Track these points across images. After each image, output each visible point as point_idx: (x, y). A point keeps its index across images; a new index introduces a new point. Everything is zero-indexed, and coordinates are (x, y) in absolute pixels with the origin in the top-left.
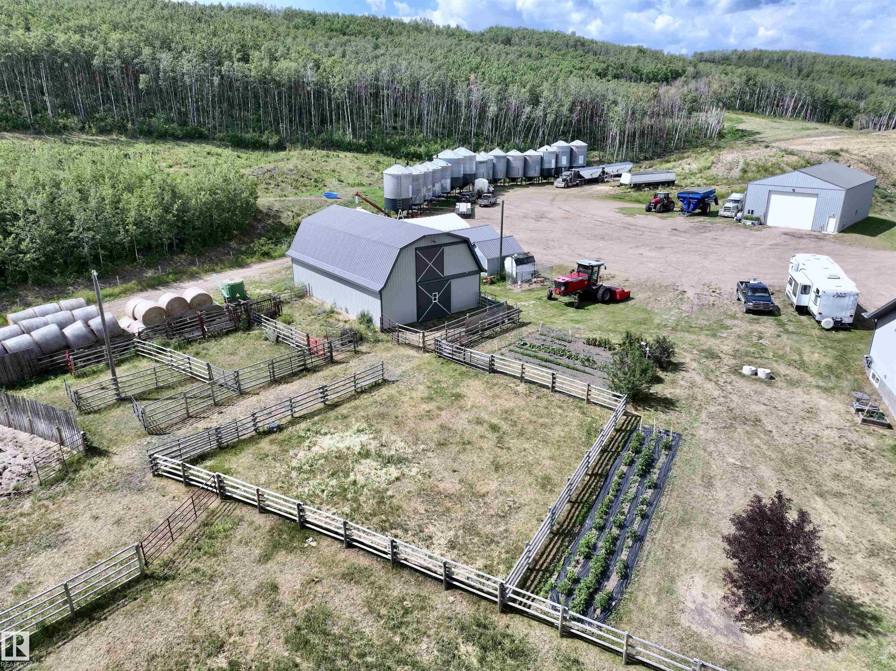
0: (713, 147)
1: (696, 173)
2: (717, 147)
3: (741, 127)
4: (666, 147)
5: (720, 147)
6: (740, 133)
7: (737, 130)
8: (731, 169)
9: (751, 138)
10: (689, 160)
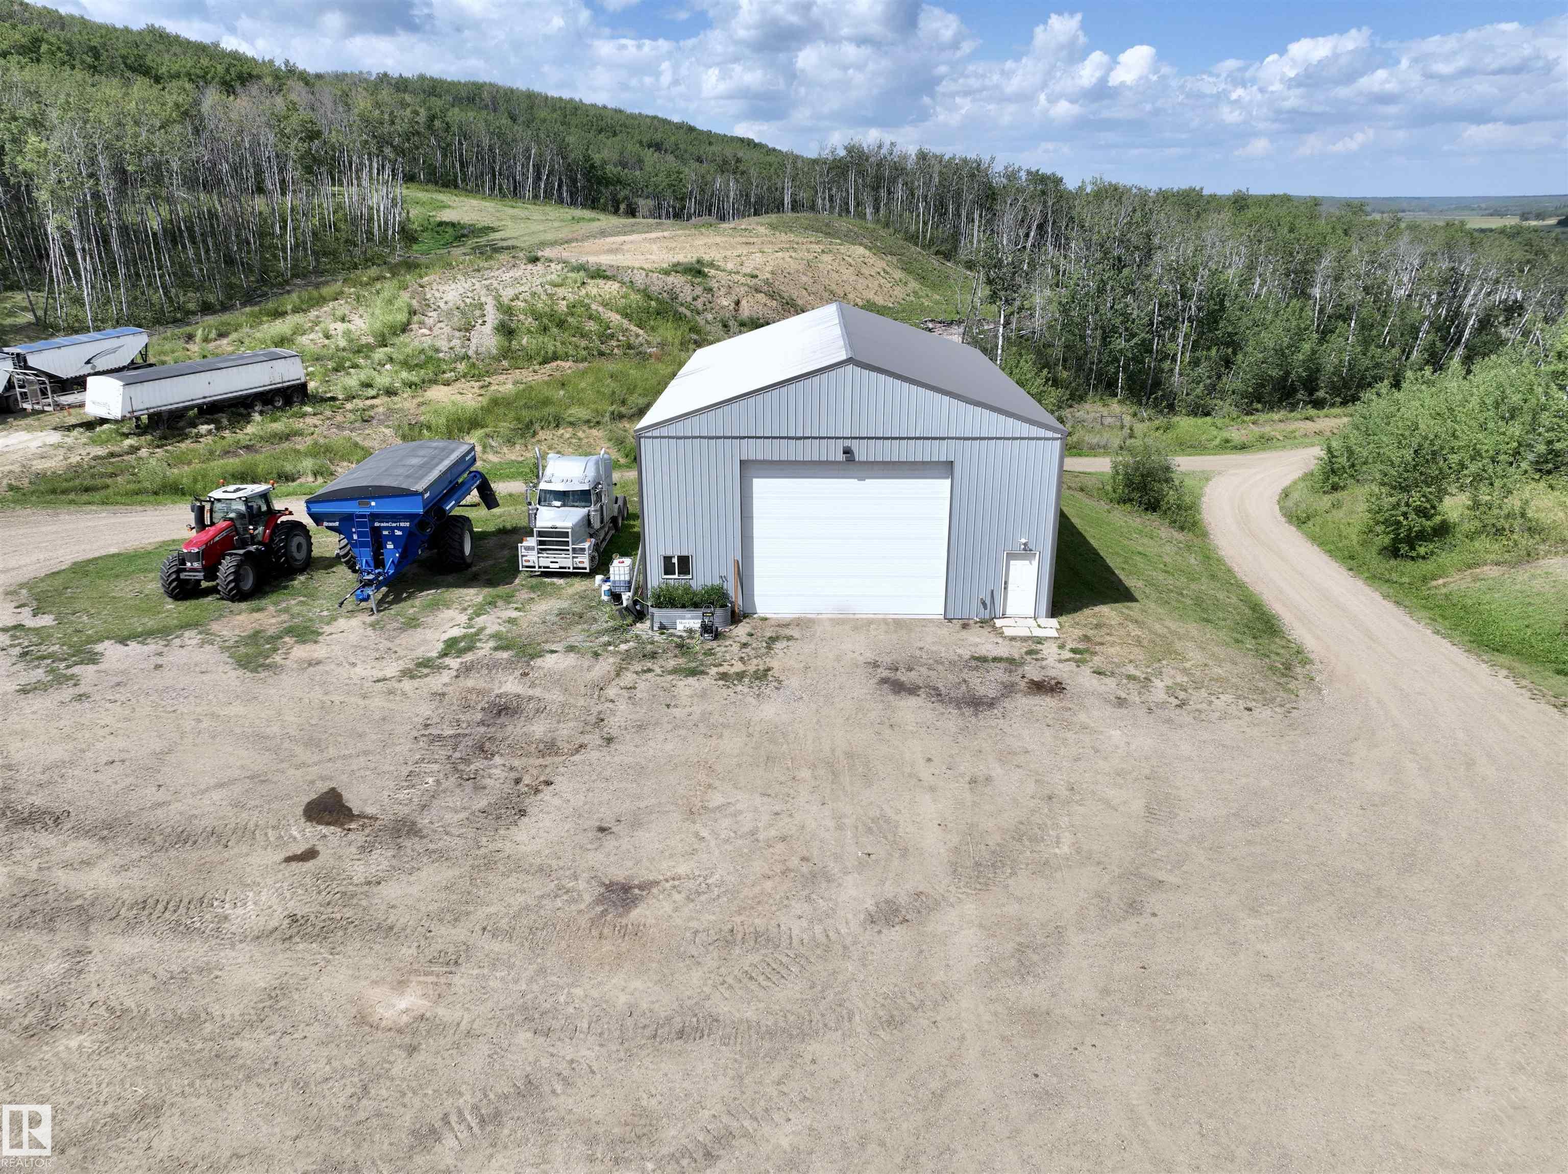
0: (396, 265)
1: (370, 348)
2: (411, 266)
3: (447, 216)
4: (265, 270)
5: (417, 266)
6: (450, 230)
7: (441, 224)
8: (468, 328)
9: (483, 240)
10: (341, 307)
